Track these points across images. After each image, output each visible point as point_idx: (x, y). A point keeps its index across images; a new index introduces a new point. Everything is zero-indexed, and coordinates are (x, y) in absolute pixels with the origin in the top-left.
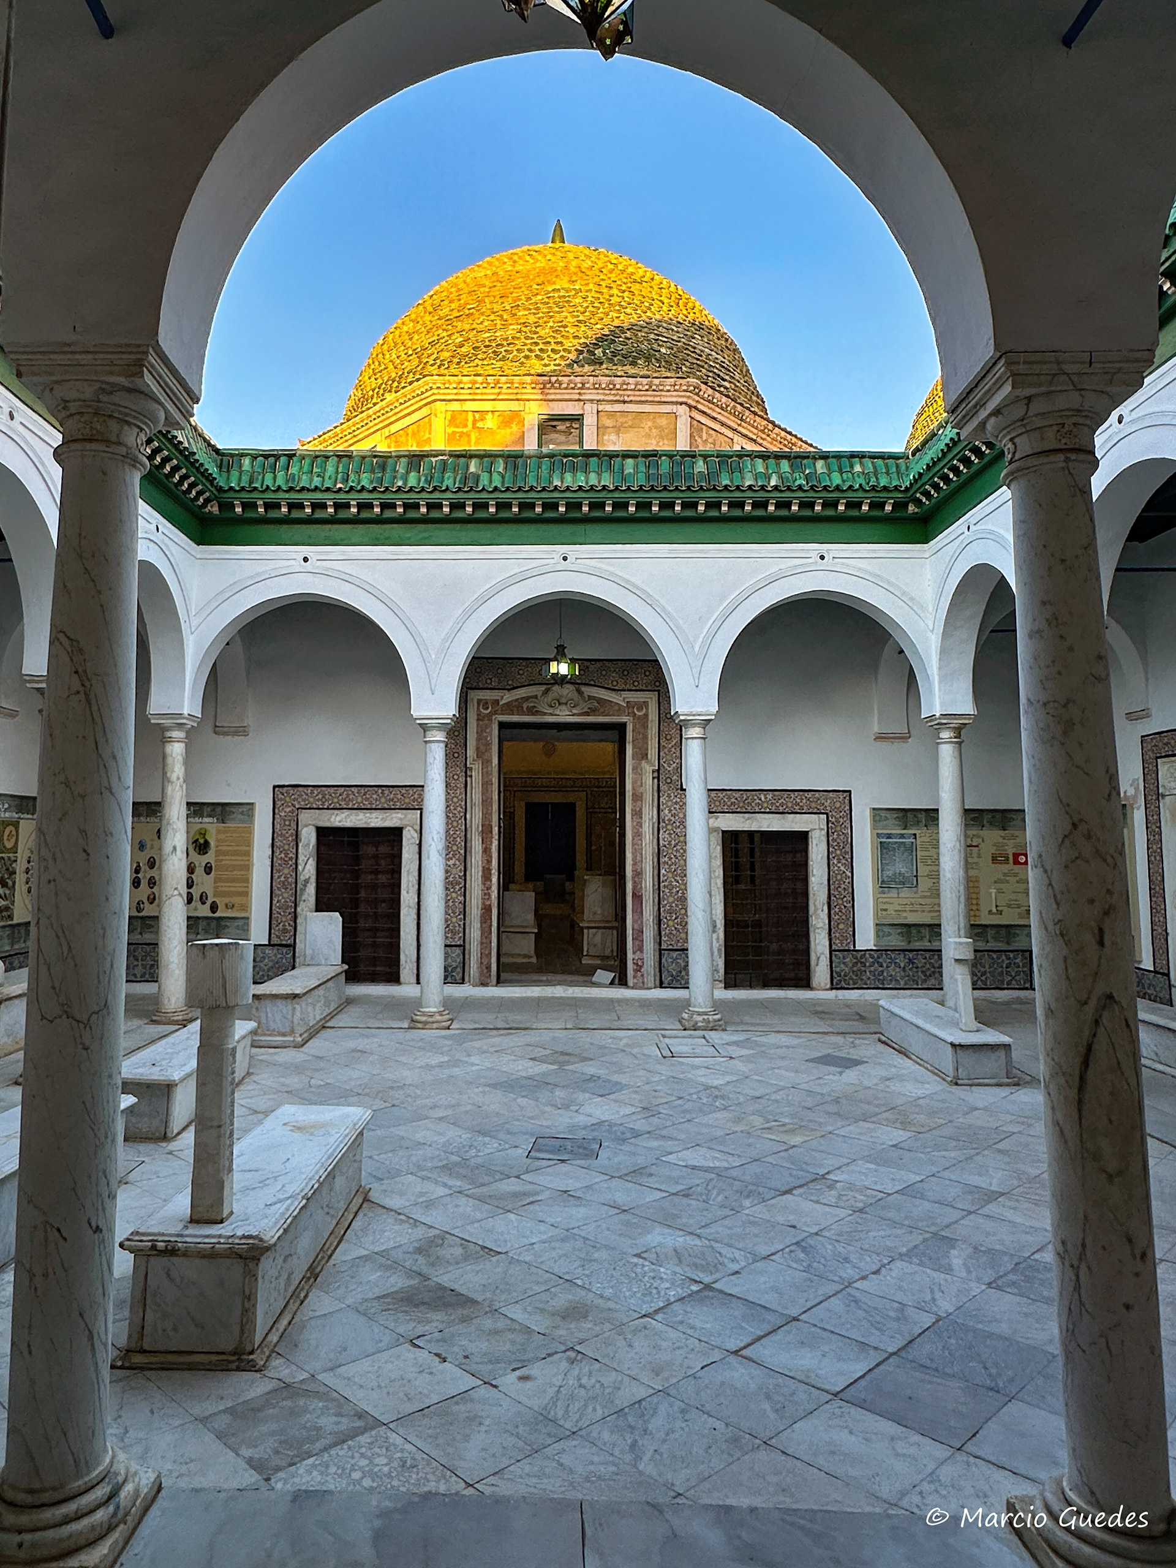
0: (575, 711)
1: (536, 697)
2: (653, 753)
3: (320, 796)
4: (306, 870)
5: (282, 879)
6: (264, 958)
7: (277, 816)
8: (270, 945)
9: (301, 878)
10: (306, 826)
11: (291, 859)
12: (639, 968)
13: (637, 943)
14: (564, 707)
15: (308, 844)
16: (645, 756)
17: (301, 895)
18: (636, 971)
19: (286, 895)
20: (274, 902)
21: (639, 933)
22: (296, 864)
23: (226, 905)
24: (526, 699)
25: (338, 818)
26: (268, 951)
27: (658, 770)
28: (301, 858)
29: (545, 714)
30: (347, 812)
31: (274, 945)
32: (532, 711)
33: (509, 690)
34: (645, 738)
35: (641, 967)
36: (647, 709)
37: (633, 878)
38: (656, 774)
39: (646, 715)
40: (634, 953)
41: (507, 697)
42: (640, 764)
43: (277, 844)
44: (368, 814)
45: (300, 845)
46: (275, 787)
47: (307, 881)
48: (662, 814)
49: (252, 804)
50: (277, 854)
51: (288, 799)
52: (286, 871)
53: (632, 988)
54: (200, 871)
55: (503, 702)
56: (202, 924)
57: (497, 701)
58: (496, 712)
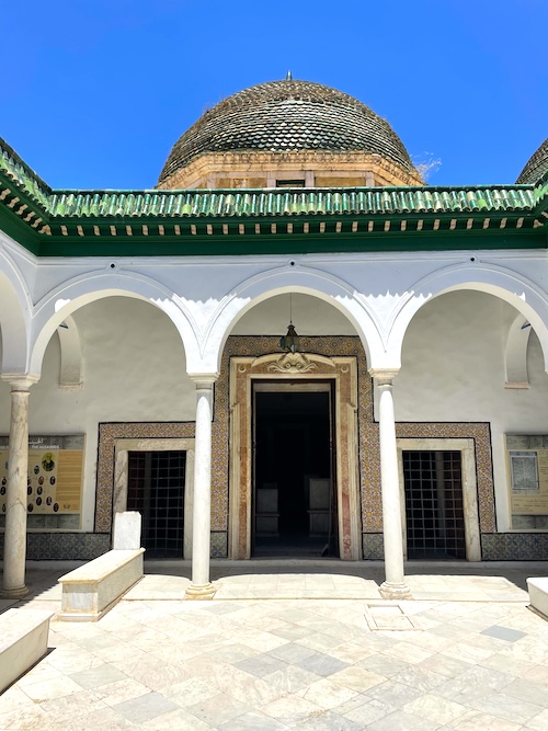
0: (302, 371)
1: (276, 362)
3: (130, 430)
4: (120, 481)
5: (104, 487)
7: (101, 444)
8: (94, 533)
9: (117, 486)
10: (121, 450)
11: (110, 473)
12: (348, 546)
13: (346, 528)
14: (294, 368)
15: (122, 462)
16: (349, 400)
17: (117, 498)
18: (346, 548)
19: (106, 498)
20: (98, 503)
21: (347, 522)
22: (114, 476)
23: (65, 506)
24: (270, 363)
25: (143, 445)
26: (93, 537)
27: (358, 410)
28: (117, 472)
29: (282, 373)
30: (149, 440)
31: (97, 533)
32: (272, 371)
33: (258, 357)
34: (349, 388)
36: (350, 368)
37: (343, 483)
38: (356, 413)
39: (349, 373)
40: (344, 536)
41: (257, 362)
42: (346, 406)
43: (101, 463)
44: (163, 441)
45: (116, 463)
46: (100, 424)
47: (120, 488)
48: (361, 439)
49: (83, 434)
50: (100, 470)
51: (108, 432)
52: (106, 481)
53: (344, 560)
54: (47, 483)
55: (253, 365)
56: (48, 519)
57: (249, 365)
58: (249, 372)
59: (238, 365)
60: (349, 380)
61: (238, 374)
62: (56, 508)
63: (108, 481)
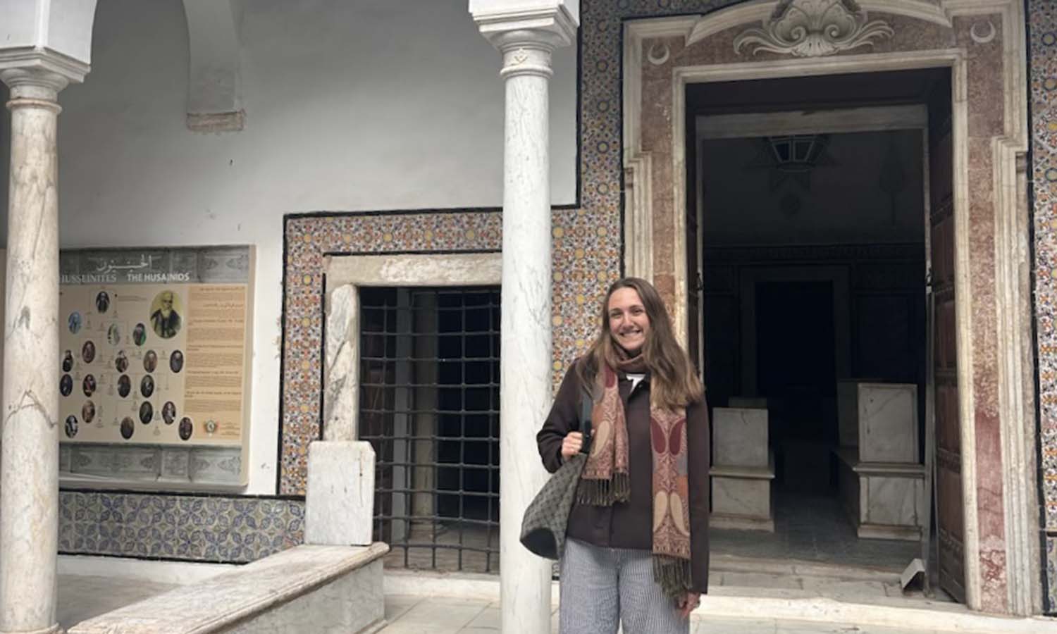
0: (842, 46)
1: (758, 24)
2: (1015, 119)
3: (362, 232)
4: (339, 364)
5: (299, 379)
6: (268, 520)
7: (290, 268)
8: (279, 497)
9: (332, 377)
10: (340, 284)
11: (313, 343)
12: (993, 570)
13: (989, 517)
14: (816, 40)
15: (343, 317)
16: (997, 126)
17: (331, 407)
18: (987, 576)
19: (305, 408)
20: (286, 421)
21: (992, 499)
22: (323, 352)
23: (205, 426)
24: (740, 30)
25: (393, 270)
26: (276, 507)
27: (1029, 155)
28: (331, 342)
29: (777, 56)
30: (408, 259)
31: (285, 498)
32: (750, 54)
33: (703, 14)
34: (997, 89)
35: (998, 568)
36: (999, 29)
37: (977, 383)
38: (1023, 163)
39: (997, 43)
40: (982, 539)
41: (701, 28)
42: (986, 143)
43: (291, 317)
44: (444, 261)
45: (329, 319)
46: (286, 218)
47: (340, 384)
48: (1038, 245)
49: (247, 247)
50: (289, 336)
51: (307, 239)
52: (306, 365)
53: (981, 611)
54: (163, 366)
55: (692, 40)
56: (167, 458)
57: (681, 40)
58: (678, 61)
59: (646, 43)
60: (997, 67)
61: (646, 68)
62: (186, 429)
63: (308, 365)
